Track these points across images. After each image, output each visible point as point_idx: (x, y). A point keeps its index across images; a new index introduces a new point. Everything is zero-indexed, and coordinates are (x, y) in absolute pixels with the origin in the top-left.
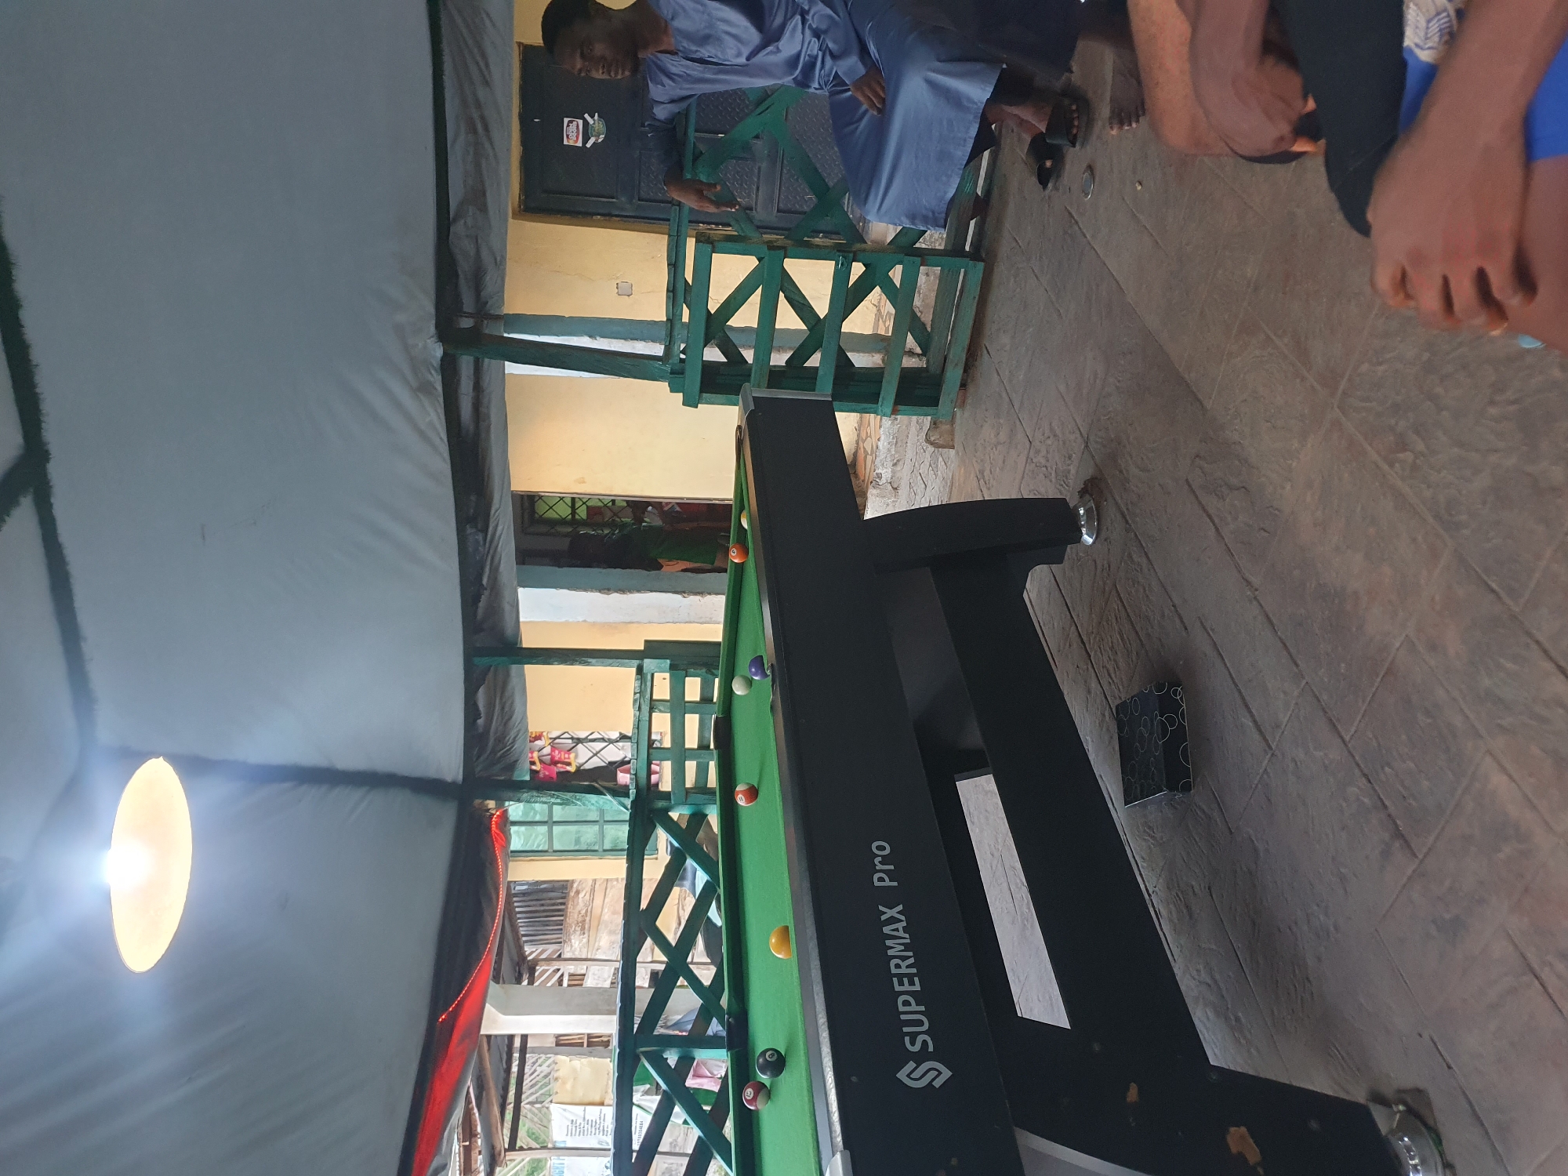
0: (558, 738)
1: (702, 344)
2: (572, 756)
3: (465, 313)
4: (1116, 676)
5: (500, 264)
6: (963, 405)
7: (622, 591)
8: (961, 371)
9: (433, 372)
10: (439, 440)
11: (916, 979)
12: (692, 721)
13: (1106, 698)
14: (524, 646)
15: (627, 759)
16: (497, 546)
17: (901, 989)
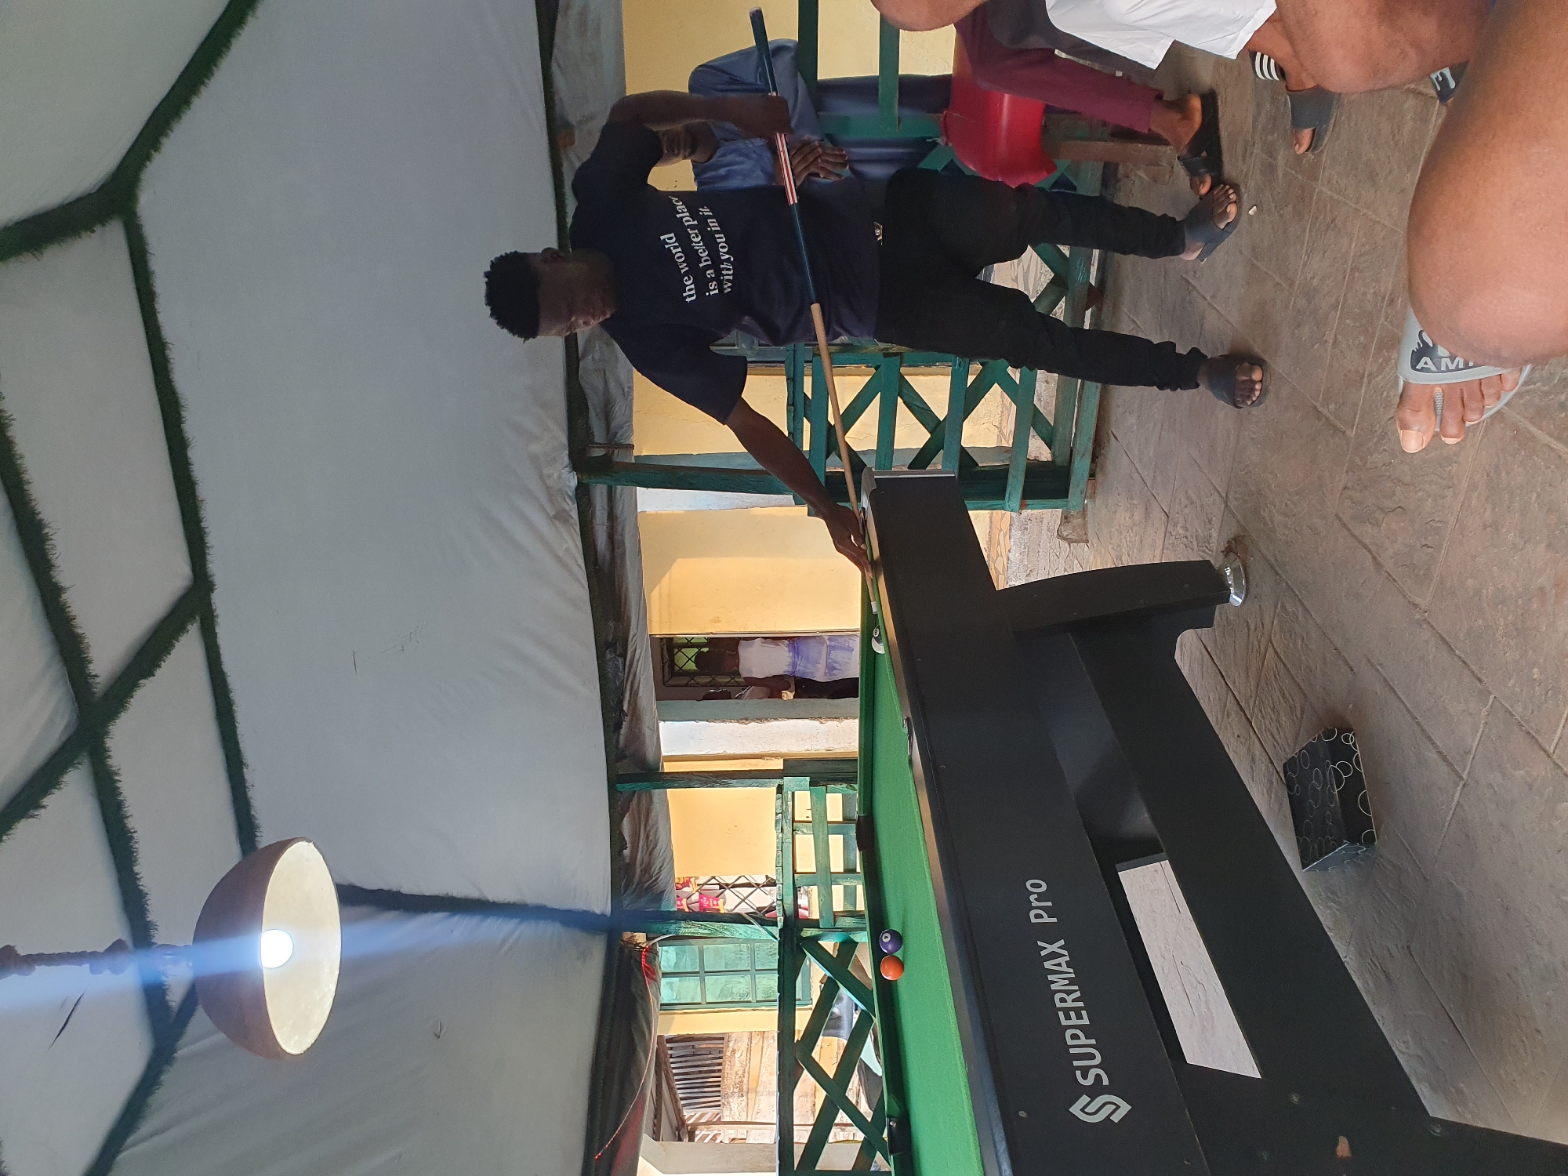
0: (706, 884)
1: (824, 455)
2: (721, 902)
3: (597, 443)
4: (1280, 738)
5: (628, 392)
6: (1093, 496)
7: (760, 720)
8: (1090, 460)
9: (568, 500)
10: (577, 567)
11: (1084, 1013)
12: (836, 842)
13: (1272, 763)
14: (666, 771)
15: (775, 904)
16: (635, 674)
17: (1069, 1023)
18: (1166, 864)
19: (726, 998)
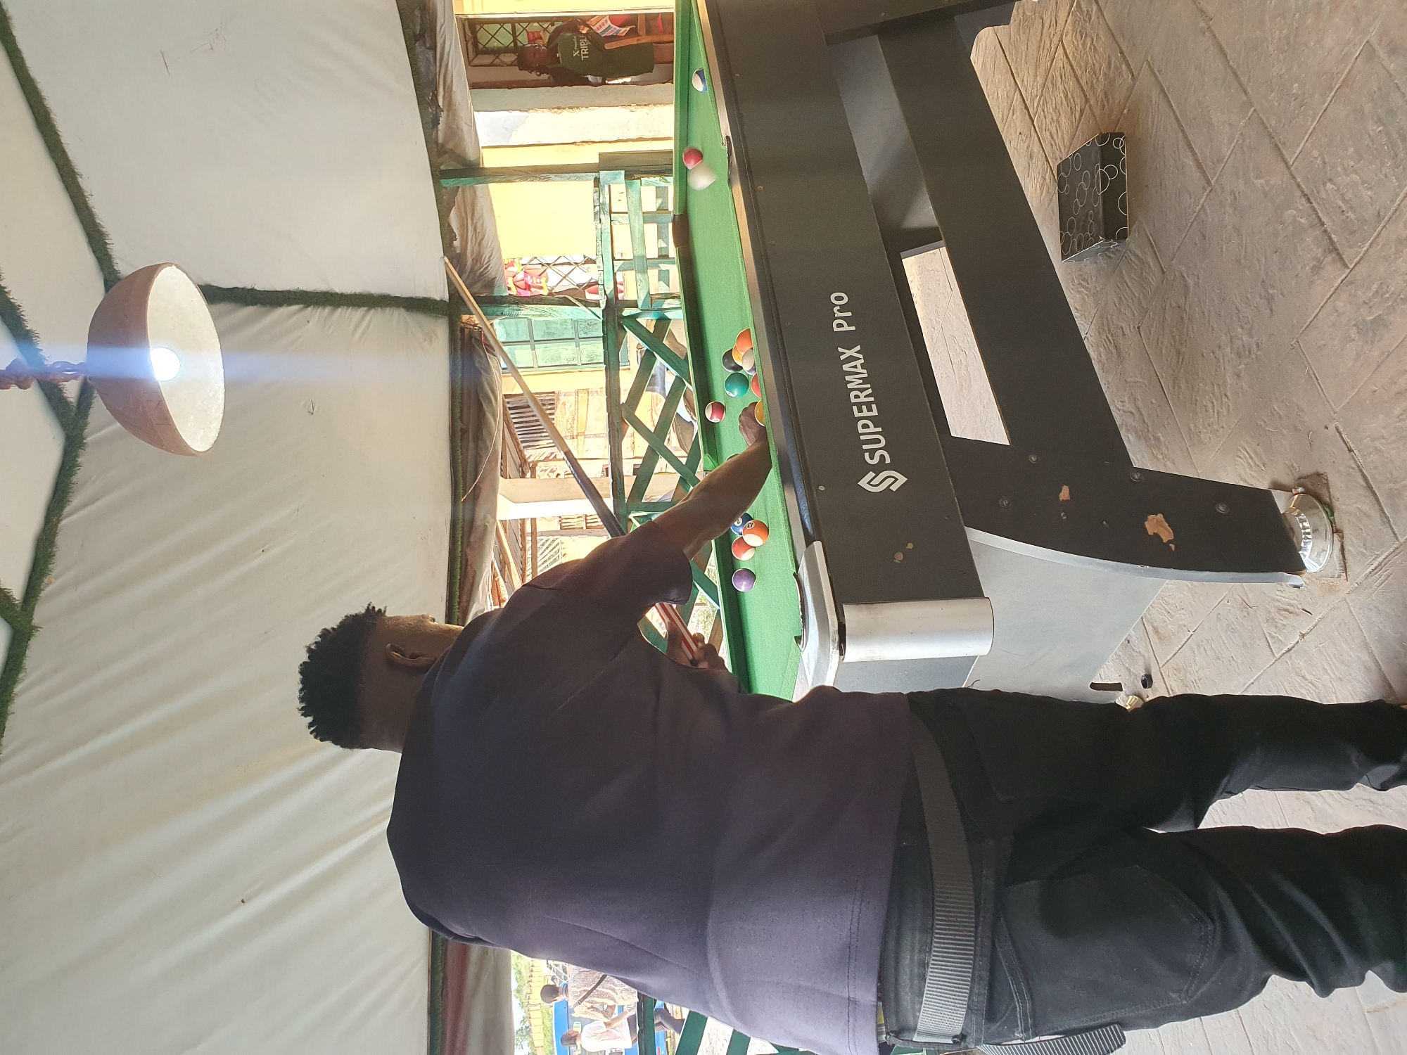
0: (529, 264)
2: (543, 280)
4: (1058, 138)
7: (571, 108)
11: (874, 406)
13: (1047, 160)
14: (486, 166)
16: (447, 67)
17: (860, 415)
18: (944, 249)
19: (555, 362)
